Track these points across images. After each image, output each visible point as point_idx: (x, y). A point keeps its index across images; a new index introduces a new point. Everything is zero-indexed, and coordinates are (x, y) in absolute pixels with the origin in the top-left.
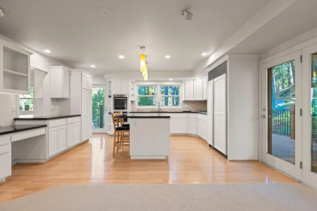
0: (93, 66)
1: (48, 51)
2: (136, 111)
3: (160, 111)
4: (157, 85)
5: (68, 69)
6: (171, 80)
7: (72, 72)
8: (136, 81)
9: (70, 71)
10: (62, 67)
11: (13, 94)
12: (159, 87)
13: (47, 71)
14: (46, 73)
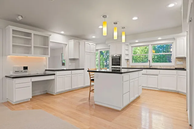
0: (94, 37)
1: (62, 32)
2: (130, 67)
3: (151, 67)
4: (149, 45)
5: (77, 41)
6: (160, 38)
7: (80, 43)
8: (131, 44)
9: (79, 42)
10: (73, 40)
11: (45, 57)
12: (150, 45)
13: (66, 44)
14: (66, 45)
